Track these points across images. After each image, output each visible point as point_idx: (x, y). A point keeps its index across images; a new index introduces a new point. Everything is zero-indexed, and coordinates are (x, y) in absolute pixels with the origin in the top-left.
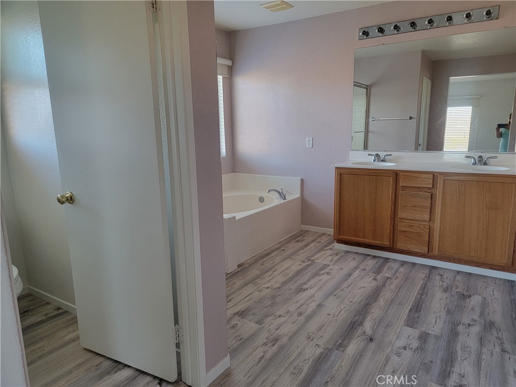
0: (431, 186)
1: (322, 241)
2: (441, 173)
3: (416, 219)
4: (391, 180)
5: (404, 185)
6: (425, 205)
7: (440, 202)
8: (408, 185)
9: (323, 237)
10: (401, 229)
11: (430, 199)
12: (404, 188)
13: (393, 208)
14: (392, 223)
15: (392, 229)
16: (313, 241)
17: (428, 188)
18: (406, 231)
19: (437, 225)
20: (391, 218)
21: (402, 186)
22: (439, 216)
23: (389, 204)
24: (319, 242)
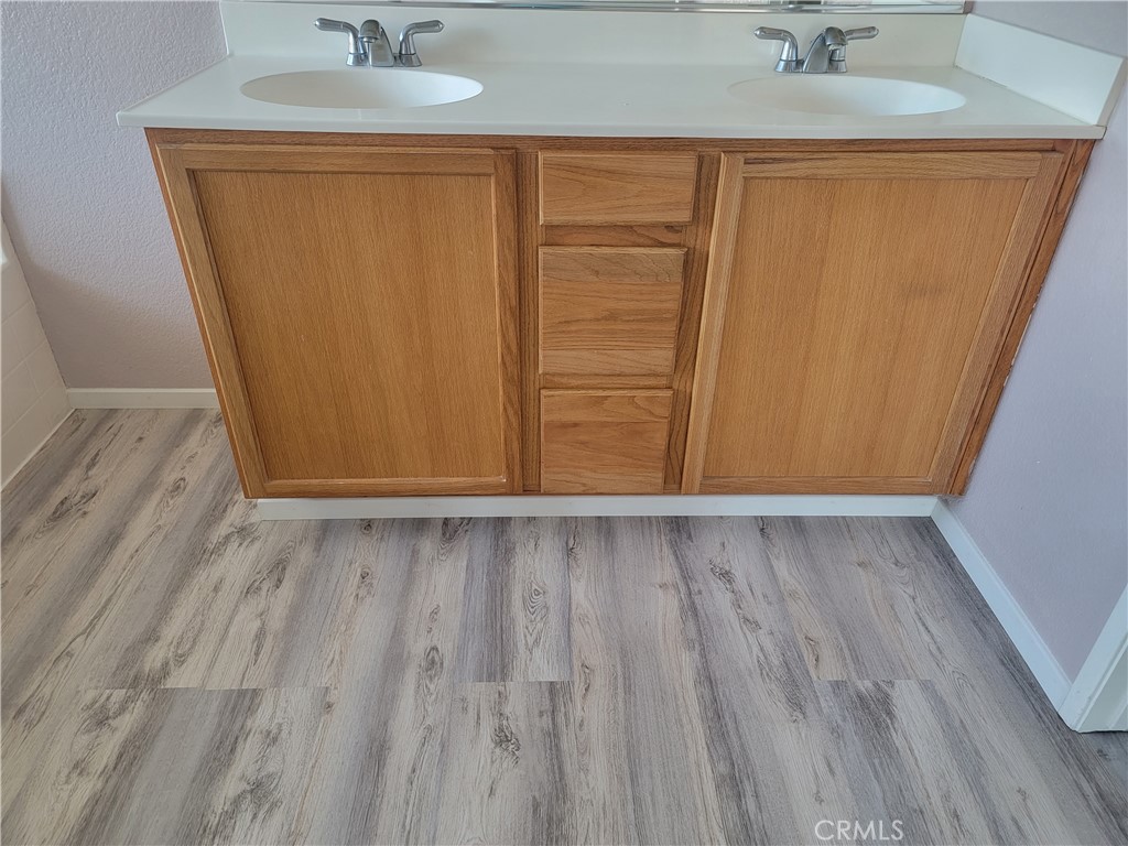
0: (684, 216)
1: (193, 477)
2: (732, 146)
3: (618, 370)
4: (492, 197)
5: (557, 219)
6: (655, 306)
7: (723, 288)
8: (580, 219)
9: (193, 441)
10: (556, 417)
11: (678, 278)
12: (556, 235)
13: (512, 334)
14: (515, 398)
15: (515, 422)
16: (145, 488)
17: (670, 227)
18: (575, 425)
19: (703, 386)
20: (508, 380)
21: (549, 227)
22: (715, 347)
23: (494, 318)
24: (177, 488)
